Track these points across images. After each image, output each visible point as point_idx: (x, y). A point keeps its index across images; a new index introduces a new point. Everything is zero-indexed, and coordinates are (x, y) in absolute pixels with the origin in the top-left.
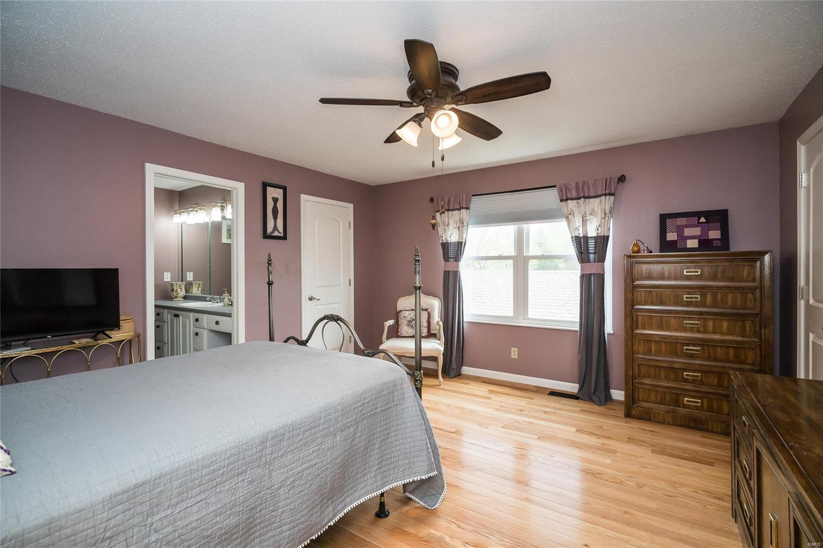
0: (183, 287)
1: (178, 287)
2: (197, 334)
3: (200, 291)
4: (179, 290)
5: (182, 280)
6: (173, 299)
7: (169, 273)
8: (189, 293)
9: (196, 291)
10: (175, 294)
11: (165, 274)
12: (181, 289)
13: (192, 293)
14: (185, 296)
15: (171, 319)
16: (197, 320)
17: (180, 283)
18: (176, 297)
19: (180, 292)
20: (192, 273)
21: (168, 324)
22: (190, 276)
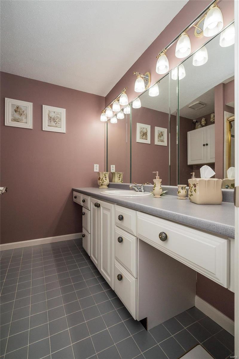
0: (107, 176)
1: (104, 175)
2: (120, 240)
3: (120, 180)
4: (104, 179)
5: (107, 170)
6: (99, 186)
7: (98, 165)
8: (112, 182)
9: (117, 180)
10: (101, 182)
11: (95, 165)
12: (106, 178)
13: (114, 182)
14: (109, 184)
15: (93, 208)
16: (121, 218)
17: (105, 172)
18: (102, 185)
19: (105, 180)
20: (114, 166)
21: (91, 212)
22: (113, 169)
